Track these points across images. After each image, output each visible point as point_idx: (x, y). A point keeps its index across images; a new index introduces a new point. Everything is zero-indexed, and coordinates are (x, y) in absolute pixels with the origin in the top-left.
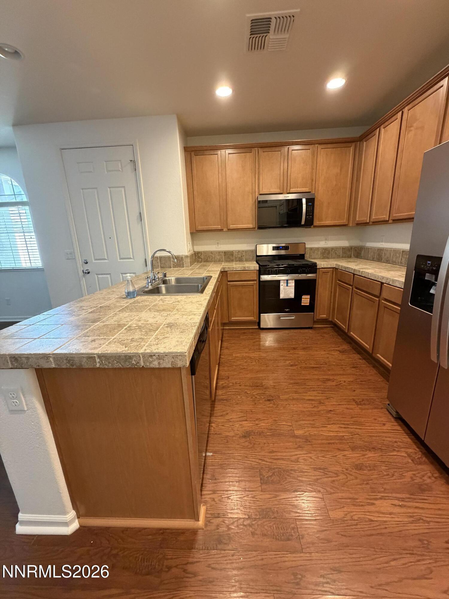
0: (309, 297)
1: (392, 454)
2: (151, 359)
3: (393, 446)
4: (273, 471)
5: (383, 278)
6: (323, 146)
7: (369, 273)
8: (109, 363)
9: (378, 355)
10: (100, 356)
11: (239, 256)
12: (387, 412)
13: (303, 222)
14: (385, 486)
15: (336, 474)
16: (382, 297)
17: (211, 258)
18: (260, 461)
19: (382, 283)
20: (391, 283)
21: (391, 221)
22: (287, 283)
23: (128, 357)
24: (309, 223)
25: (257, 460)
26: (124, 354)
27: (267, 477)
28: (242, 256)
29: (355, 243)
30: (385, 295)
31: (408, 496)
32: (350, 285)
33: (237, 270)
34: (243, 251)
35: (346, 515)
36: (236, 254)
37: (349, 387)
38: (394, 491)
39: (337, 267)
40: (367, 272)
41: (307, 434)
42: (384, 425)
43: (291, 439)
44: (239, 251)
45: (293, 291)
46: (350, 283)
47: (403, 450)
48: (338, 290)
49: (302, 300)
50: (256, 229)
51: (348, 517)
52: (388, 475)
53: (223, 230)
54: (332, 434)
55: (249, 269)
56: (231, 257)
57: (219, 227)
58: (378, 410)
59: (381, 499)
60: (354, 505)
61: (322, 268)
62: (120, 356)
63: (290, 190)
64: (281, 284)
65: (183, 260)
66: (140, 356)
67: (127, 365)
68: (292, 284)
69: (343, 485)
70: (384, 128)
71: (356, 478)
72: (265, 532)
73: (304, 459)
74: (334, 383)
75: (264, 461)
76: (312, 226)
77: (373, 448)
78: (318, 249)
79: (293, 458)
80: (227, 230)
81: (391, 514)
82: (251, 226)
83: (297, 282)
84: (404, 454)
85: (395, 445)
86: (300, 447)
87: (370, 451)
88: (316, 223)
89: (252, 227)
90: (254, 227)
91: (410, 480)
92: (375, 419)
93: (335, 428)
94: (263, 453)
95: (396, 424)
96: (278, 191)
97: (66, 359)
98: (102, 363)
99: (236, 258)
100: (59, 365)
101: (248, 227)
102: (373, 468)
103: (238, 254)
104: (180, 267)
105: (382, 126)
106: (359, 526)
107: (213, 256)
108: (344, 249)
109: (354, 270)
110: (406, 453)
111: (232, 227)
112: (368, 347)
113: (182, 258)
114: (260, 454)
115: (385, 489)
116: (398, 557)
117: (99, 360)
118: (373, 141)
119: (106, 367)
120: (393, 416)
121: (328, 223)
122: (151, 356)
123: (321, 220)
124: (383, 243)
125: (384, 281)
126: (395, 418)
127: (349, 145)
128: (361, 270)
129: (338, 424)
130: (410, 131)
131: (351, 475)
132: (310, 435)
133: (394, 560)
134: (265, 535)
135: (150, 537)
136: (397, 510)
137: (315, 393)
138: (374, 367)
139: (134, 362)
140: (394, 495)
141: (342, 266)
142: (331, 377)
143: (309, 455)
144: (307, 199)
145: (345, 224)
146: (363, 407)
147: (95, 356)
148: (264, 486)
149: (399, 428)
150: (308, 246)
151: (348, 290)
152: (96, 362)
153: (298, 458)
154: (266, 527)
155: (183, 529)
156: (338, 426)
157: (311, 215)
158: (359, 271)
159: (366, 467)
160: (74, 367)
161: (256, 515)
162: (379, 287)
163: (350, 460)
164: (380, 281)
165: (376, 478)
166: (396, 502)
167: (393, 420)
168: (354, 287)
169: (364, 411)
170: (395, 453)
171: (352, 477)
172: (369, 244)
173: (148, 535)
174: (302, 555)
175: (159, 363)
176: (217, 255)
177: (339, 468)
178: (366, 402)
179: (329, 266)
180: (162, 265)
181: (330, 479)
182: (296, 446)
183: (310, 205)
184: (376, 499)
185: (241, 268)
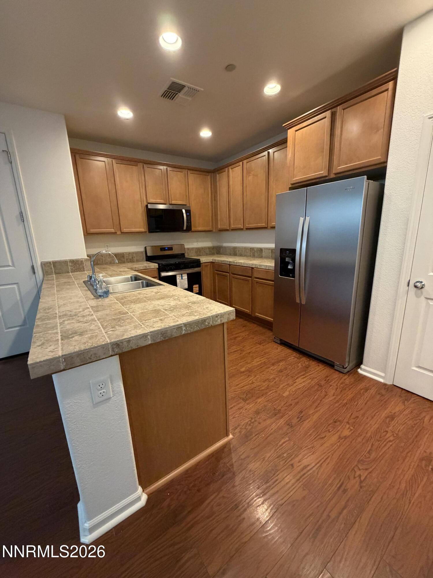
0: (197, 286)
1: (288, 360)
2: (216, 319)
3: (287, 356)
4: (246, 393)
5: (253, 264)
6: (192, 172)
7: (242, 263)
8: (191, 328)
9: (257, 314)
10: (185, 325)
11: (130, 257)
12: (275, 343)
13: (185, 228)
14: (295, 373)
15: (274, 379)
16: (253, 277)
17: (101, 261)
18: (235, 393)
19: (252, 268)
20: (259, 267)
21: (244, 229)
22: (182, 277)
23: (203, 321)
24: (189, 229)
25: (233, 393)
26: (201, 319)
27: (245, 397)
28: (132, 258)
29: (216, 244)
30: (256, 275)
31: (305, 372)
32: (228, 273)
33: (140, 269)
34: (133, 253)
35: (290, 392)
36: (127, 256)
37: (250, 337)
38: (299, 373)
39: (213, 261)
40: (240, 263)
41: (247, 368)
42: (277, 349)
43: (242, 374)
44: (129, 253)
45: (187, 282)
46: (227, 271)
47: (291, 356)
48: (217, 277)
49: (194, 289)
50: (148, 232)
51: (291, 392)
52: (293, 368)
53: (116, 233)
54: (259, 363)
55: (150, 268)
56: (122, 259)
57: (113, 230)
58: (270, 344)
59: (297, 379)
60: (290, 386)
61: (204, 263)
62: (199, 321)
63: (171, 202)
64: (177, 278)
65: (83, 264)
66: (210, 318)
67: (203, 327)
68: (185, 277)
69: (280, 381)
70: (232, 169)
71: (283, 376)
72: (264, 419)
73: (256, 380)
74: (240, 338)
75: (237, 391)
76: (190, 231)
77: (280, 361)
78: (193, 249)
79: (250, 382)
80: (121, 233)
81: (304, 382)
82: (142, 230)
83: (189, 275)
84: (293, 358)
85: (287, 355)
86: (249, 376)
87: (280, 362)
88: (193, 229)
89: (144, 231)
90: (146, 231)
91: (301, 366)
92: (272, 348)
93: (258, 359)
94: (233, 388)
95: (282, 346)
96: (162, 201)
97: (161, 334)
98: (187, 329)
99: (127, 259)
100: (154, 340)
101: (140, 231)
102: (286, 369)
103: (129, 256)
104: (80, 272)
105: (230, 167)
106: (297, 393)
107: (104, 259)
108: (209, 248)
109: (230, 262)
110: (293, 356)
111: (125, 230)
112: (249, 311)
113: (82, 262)
114: (231, 389)
115: (296, 374)
116: (315, 394)
117: (184, 328)
118: (225, 174)
119: (189, 332)
120: (278, 344)
121: (200, 229)
122: (217, 317)
123: (196, 227)
124: (236, 244)
125: (253, 266)
126: (280, 344)
127: (207, 174)
128: (235, 261)
129: (258, 357)
130: (250, 175)
131: (280, 376)
132: (250, 368)
133: (315, 396)
134: (265, 420)
135: (207, 463)
136: (305, 380)
137: (234, 347)
138: (254, 323)
139: (207, 324)
140: (300, 375)
141: (218, 260)
142: (237, 335)
143: (257, 377)
144: (186, 210)
145: (210, 230)
146: (263, 344)
147: (182, 325)
148: (247, 402)
149: (283, 348)
150: (186, 246)
151: (226, 276)
152: (182, 330)
153: (253, 381)
154: (263, 417)
155: (223, 446)
156: (259, 358)
157: (189, 223)
158: (234, 262)
159: (283, 370)
160: (167, 338)
161: (254, 415)
162: (251, 271)
163: (275, 371)
164: (251, 266)
165: (290, 372)
166: (303, 377)
167: (279, 345)
168: (230, 274)
169: (265, 346)
170: (289, 359)
171: (281, 376)
172: (225, 245)
173: (206, 462)
174: (285, 416)
175: (221, 321)
176: (107, 257)
177: (274, 376)
178: (263, 342)
179: (208, 261)
180: (57, 271)
181: (273, 382)
182: (247, 376)
183: (188, 215)
184: (295, 380)
185: (143, 268)
